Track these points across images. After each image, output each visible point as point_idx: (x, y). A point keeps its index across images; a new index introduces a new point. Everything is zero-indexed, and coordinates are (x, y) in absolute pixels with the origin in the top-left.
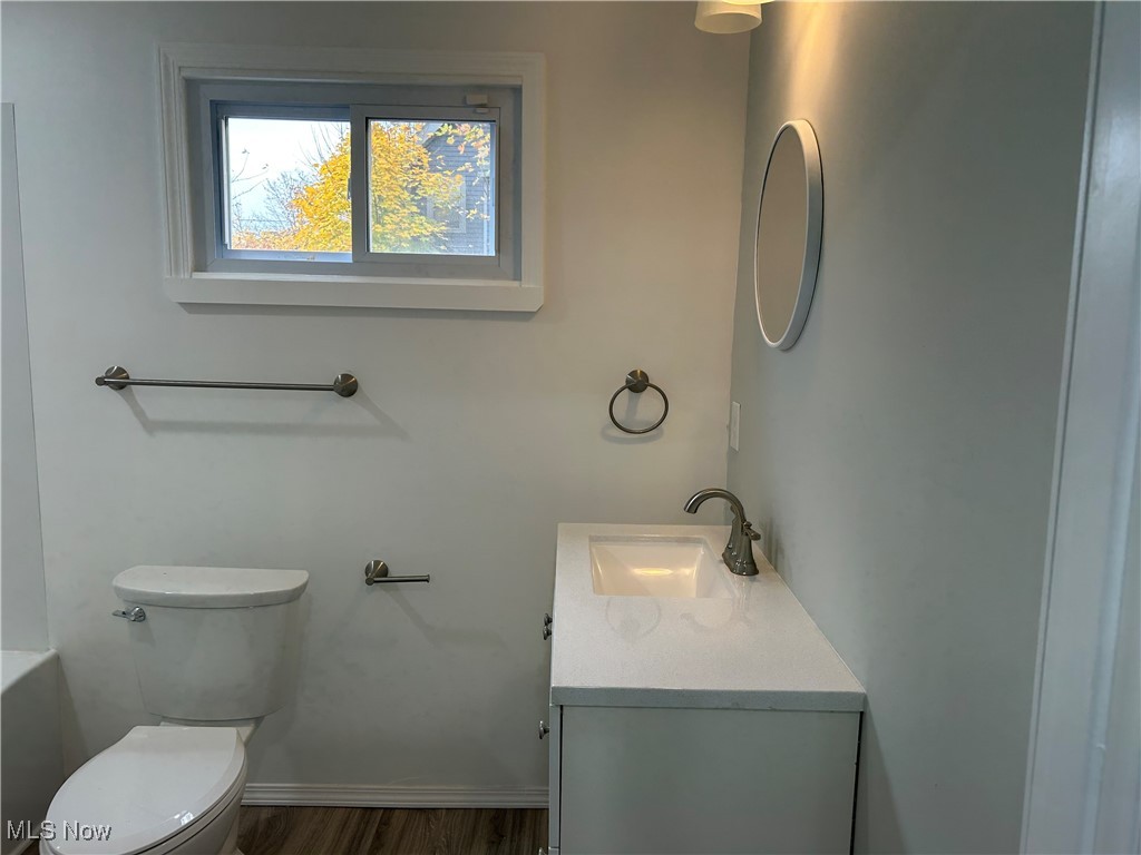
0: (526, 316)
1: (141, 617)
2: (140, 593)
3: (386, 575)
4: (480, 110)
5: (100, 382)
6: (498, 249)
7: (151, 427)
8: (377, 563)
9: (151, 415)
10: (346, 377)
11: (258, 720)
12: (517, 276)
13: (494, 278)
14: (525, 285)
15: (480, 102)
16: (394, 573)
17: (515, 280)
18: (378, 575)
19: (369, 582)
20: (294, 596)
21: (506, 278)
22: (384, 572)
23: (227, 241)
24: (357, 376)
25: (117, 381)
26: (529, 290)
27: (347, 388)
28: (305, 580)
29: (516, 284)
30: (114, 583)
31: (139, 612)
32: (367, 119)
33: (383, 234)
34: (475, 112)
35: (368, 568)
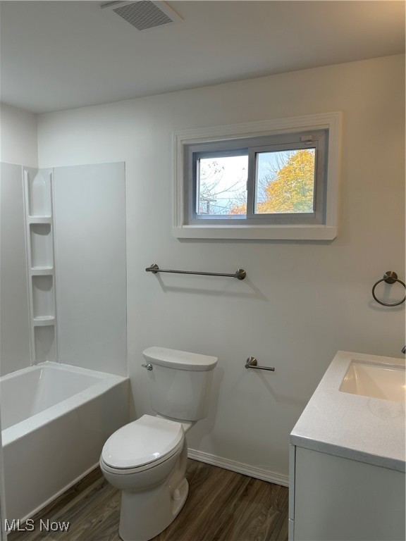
0: (328, 242)
1: (151, 368)
2: (153, 359)
3: (256, 365)
4: (308, 143)
5: (148, 270)
6: (315, 209)
7: (165, 289)
8: (252, 358)
9: (166, 284)
10: (241, 271)
11: (194, 422)
12: (324, 223)
13: (312, 223)
14: (328, 227)
15: (307, 139)
16: (260, 364)
17: (323, 224)
18: (252, 364)
19: (247, 367)
20: (210, 368)
21: (318, 223)
22: (255, 363)
23: (197, 211)
24: (246, 271)
25: (154, 270)
26: (329, 230)
27: (241, 276)
28: (216, 361)
29: (323, 226)
30: (144, 353)
31: (151, 366)
32: (256, 153)
33: (305, 201)
34: (305, 144)
35: (248, 360)
